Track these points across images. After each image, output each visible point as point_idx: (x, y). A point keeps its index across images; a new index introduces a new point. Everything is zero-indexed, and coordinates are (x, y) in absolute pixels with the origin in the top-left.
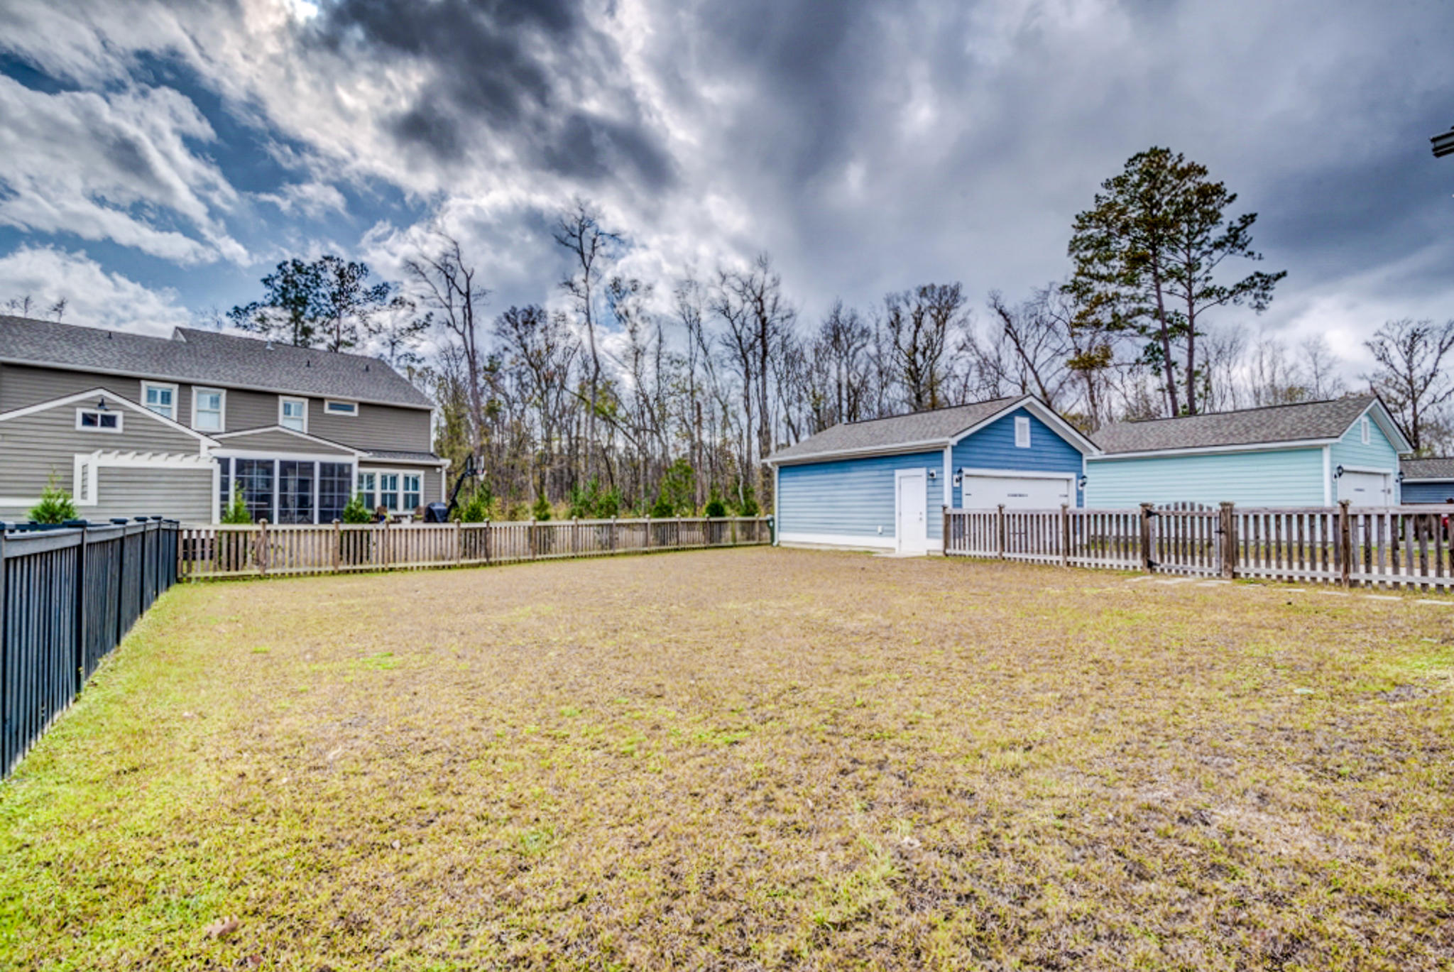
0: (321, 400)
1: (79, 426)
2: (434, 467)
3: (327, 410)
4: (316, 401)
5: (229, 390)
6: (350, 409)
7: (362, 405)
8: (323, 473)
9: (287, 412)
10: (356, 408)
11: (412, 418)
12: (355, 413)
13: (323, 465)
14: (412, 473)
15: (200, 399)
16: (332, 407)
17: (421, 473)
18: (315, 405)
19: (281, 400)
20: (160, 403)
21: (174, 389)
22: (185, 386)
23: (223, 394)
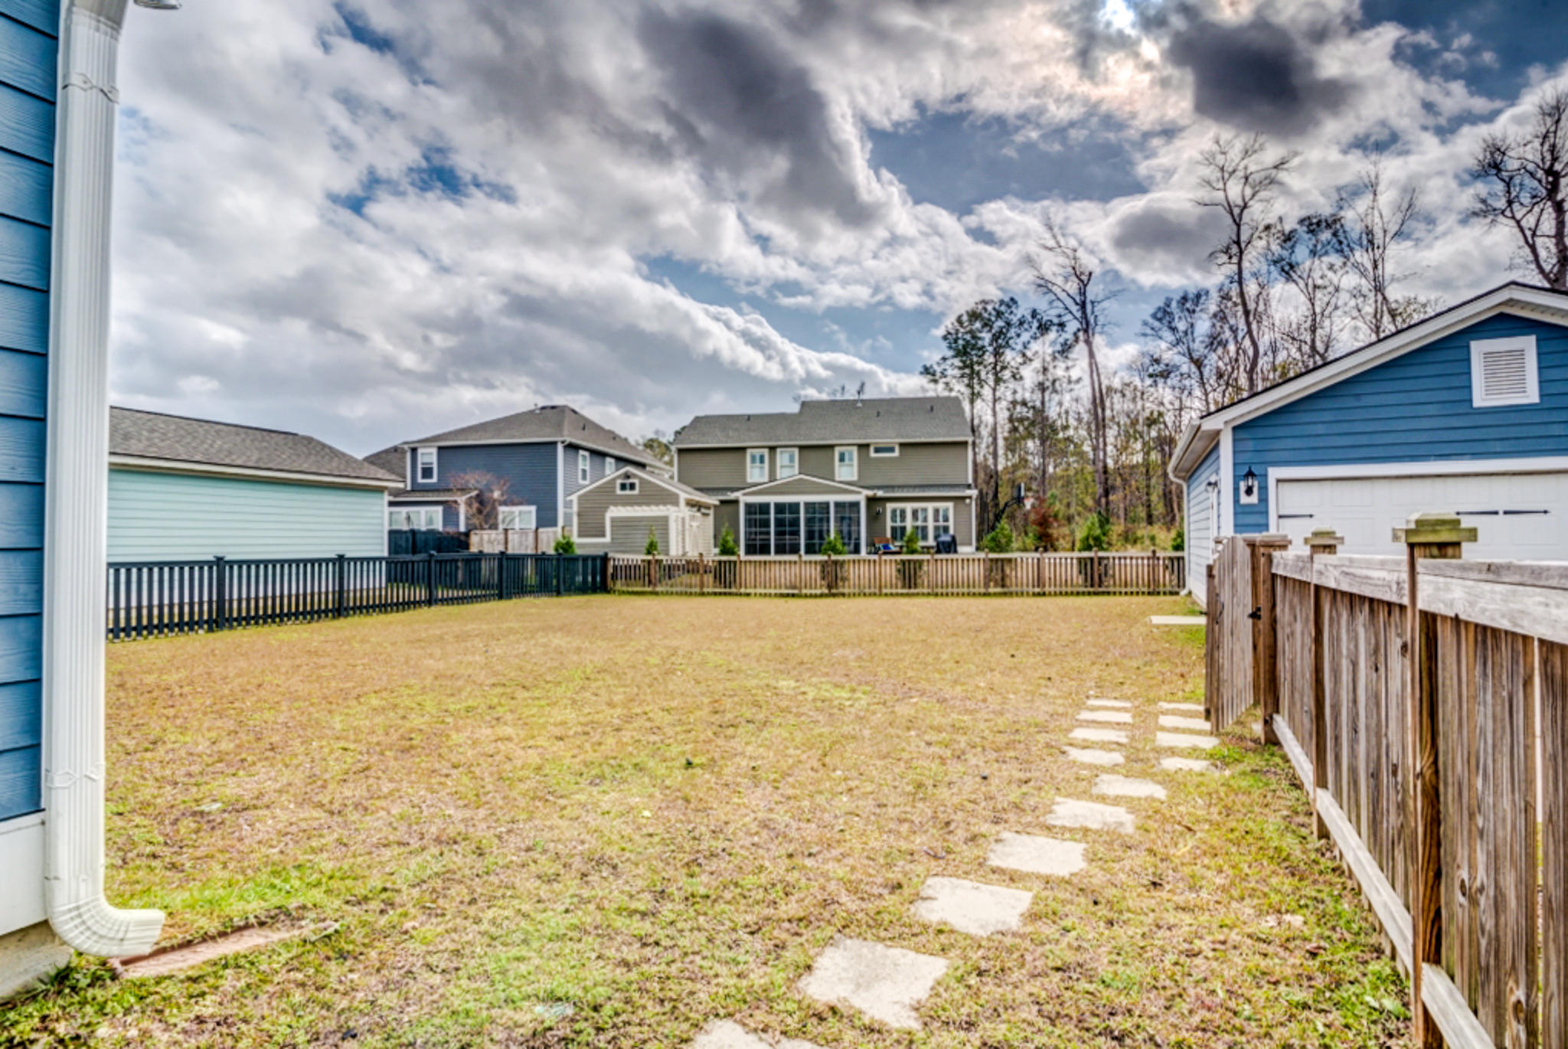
0: (867, 446)
1: (619, 492)
2: (963, 498)
3: (873, 454)
4: (863, 447)
5: (802, 448)
6: (892, 450)
7: (902, 445)
8: (807, 512)
9: (842, 459)
10: (897, 449)
11: (951, 451)
12: (896, 454)
13: (807, 504)
14: (941, 505)
15: (782, 458)
16: (877, 450)
17: (950, 505)
18: (864, 450)
19: (837, 450)
20: (758, 464)
21: (766, 452)
22: (772, 449)
23: (796, 451)
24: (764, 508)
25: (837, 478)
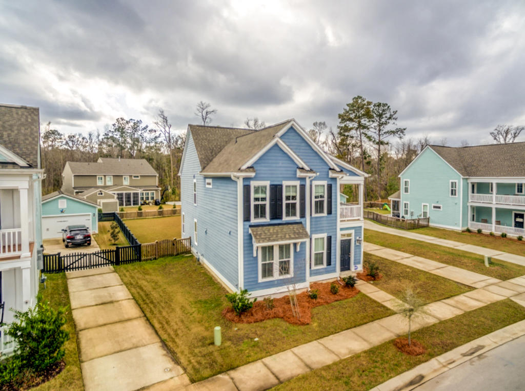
0: (132, 176)
1: (98, 195)
2: (157, 190)
3: (133, 178)
4: (131, 176)
5: (114, 176)
6: (138, 177)
7: (141, 176)
9: (125, 179)
13: (133, 193)
14: (152, 191)
15: (108, 178)
17: (154, 192)
19: (124, 177)
20: (100, 180)
21: (103, 177)
22: (105, 176)
23: (112, 177)
24: (122, 194)
25: (124, 184)
